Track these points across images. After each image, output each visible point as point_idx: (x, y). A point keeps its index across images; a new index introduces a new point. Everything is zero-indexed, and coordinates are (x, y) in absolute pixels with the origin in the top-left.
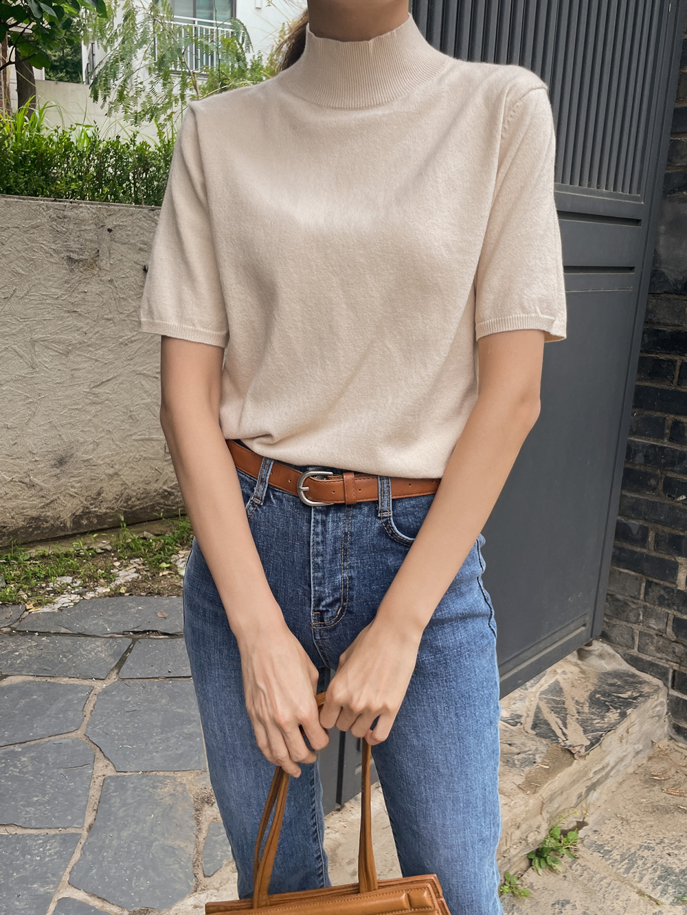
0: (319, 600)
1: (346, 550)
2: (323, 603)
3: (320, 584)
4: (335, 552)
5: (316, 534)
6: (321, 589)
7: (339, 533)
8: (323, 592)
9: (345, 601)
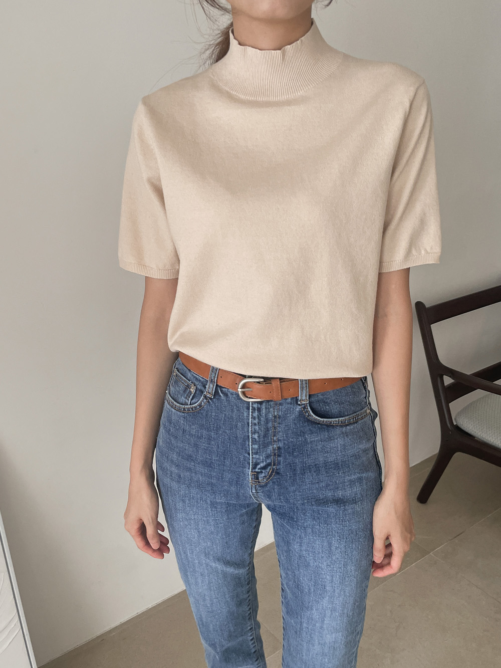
0: (256, 465)
2: (259, 467)
4: (267, 430)
5: (254, 418)
6: (257, 456)
7: (270, 416)
8: (259, 459)
9: (274, 465)
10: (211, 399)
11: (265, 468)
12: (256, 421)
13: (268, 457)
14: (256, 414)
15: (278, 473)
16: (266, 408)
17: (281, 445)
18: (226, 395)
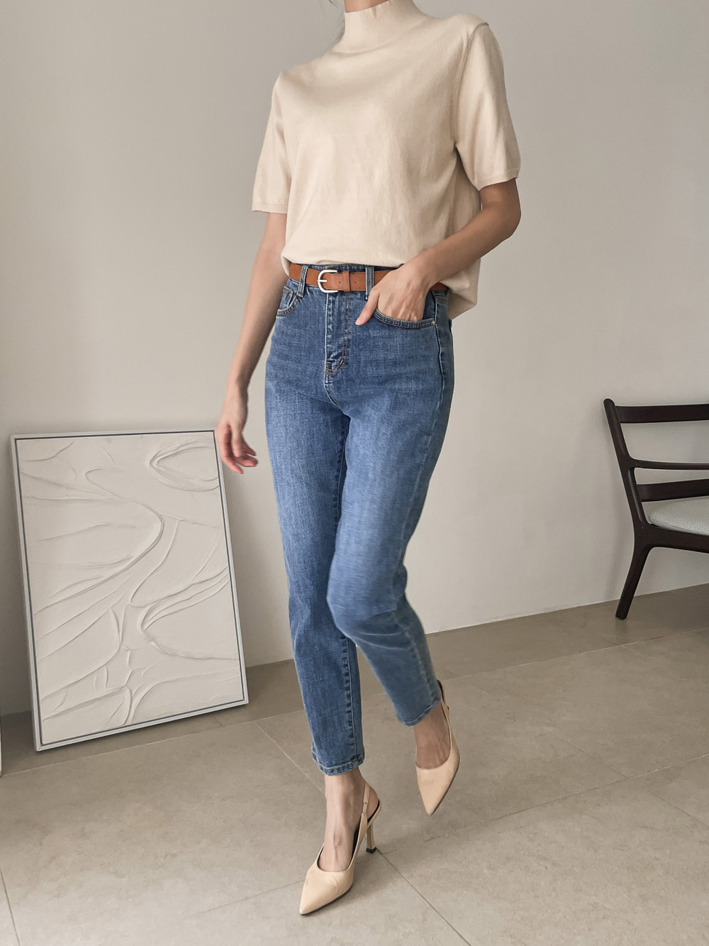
0: (329, 354)
1: (346, 321)
2: (332, 356)
3: (330, 343)
4: (340, 322)
5: (329, 309)
6: (331, 346)
7: (343, 309)
8: (332, 348)
9: (344, 355)
10: (301, 298)
11: (336, 357)
12: (331, 313)
13: (339, 347)
14: (331, 306)
15: (347, 363)
16: (339, 301)
17: (350, 337)
18: (311, 292)
